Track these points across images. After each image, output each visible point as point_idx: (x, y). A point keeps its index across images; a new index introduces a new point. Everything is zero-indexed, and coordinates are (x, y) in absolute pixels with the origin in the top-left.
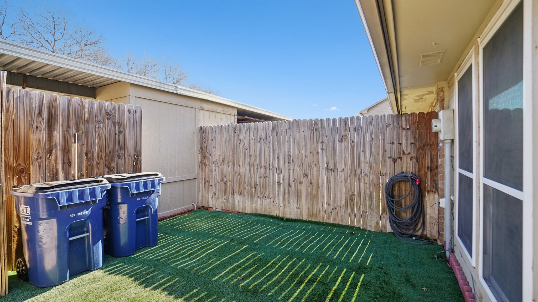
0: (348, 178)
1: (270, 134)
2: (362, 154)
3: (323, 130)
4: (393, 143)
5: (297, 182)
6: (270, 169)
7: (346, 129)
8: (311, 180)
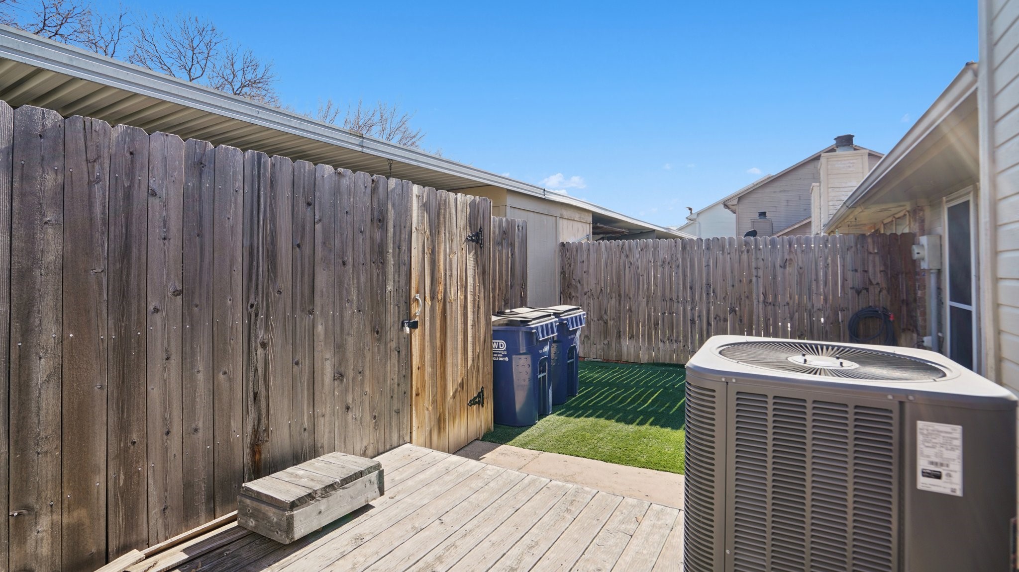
0: (794, 314)
1: (679, 256)
2: (814, 283)
3: (758, 252)
4: (856, 271)
5: (720, 320)
6: (678, 302)
7: (790, 251)
8: (740, 317)
